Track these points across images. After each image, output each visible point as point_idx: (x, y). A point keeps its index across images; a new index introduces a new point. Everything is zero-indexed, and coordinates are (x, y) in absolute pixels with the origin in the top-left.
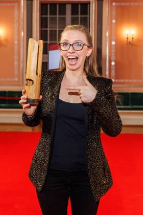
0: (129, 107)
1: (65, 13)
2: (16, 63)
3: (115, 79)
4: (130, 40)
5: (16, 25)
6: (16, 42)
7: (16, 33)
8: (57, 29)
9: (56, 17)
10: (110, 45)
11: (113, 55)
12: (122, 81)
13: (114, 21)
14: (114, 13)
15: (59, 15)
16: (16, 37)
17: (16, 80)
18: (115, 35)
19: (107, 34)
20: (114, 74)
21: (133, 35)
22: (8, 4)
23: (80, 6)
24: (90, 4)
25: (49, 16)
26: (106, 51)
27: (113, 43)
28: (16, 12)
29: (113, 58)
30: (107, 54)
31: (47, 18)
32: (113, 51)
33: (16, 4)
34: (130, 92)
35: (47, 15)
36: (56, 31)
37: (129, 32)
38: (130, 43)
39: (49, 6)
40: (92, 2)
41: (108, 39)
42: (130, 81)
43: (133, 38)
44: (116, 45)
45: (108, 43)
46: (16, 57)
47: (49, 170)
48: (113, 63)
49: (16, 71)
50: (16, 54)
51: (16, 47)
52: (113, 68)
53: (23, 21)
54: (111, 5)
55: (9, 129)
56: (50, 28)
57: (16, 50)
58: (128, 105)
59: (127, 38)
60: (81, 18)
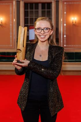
0: (74, 60)
1: (38, 8)
2: (11, 36)
3: (66, 45)
4: (74, 23)
5: (11, 15)
6: (11, 25)
7: (11, 20)
8: (34, 17)
9: (33, 11)
10: (63, 26)
11: (65, 31)
12: (70, 46)
13: (65, 13)
14: (65, 8)
15: (35, 9)
16: (11, 22)
17: (11, 46)
18: (66, 20)
19: (62, 20)
20: (66, 42)
21: (76, 20)
22: (6, 4)
23: (46, 4)
24: (52, 3)
25: (29, 10)
26: (61, 30)
27: (65, 25)
28: (11, 8)
29: (65, 33)
30: (62, 31)
31: (28, 11)
32: (65, 29)
33: (11, 4)
34: (74, 52)
35: (28, 9)
36: (33, 18)
37: (74, 19)
38: (74, 24)
39: (29, 4)
40: (53, 2)
41: (62, 23)
42: (74, 46)
43: (76, 22)
44: (66, 26)
45: (62, 25)
46: (11, 33)
47: (28, 99)
48: (65, 36)
49: (11, 41)
50: (11, 31)
51: (11, 27)
52: (65, 39)
53: (15, 13)
54: (64, 4)
55: (7, 73)
56: (30, 17)
57: (11, 29)
58: (73, 59)
59: (73, 22)
60: (47, 11)
